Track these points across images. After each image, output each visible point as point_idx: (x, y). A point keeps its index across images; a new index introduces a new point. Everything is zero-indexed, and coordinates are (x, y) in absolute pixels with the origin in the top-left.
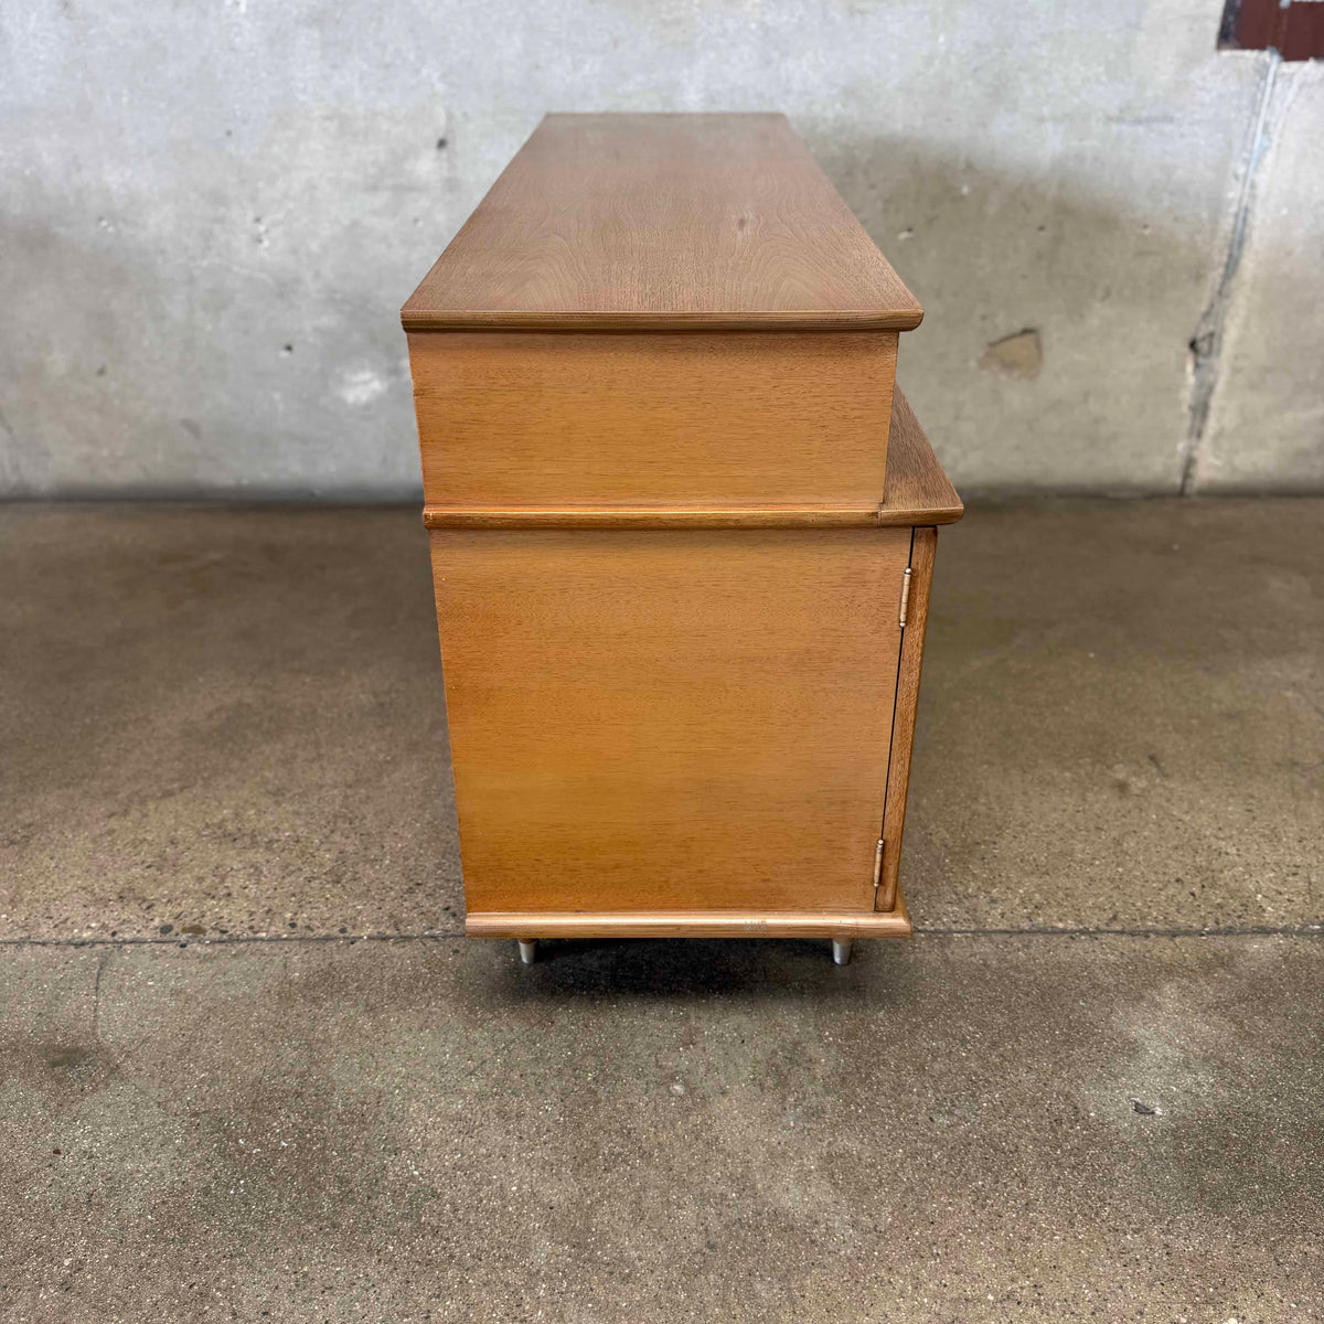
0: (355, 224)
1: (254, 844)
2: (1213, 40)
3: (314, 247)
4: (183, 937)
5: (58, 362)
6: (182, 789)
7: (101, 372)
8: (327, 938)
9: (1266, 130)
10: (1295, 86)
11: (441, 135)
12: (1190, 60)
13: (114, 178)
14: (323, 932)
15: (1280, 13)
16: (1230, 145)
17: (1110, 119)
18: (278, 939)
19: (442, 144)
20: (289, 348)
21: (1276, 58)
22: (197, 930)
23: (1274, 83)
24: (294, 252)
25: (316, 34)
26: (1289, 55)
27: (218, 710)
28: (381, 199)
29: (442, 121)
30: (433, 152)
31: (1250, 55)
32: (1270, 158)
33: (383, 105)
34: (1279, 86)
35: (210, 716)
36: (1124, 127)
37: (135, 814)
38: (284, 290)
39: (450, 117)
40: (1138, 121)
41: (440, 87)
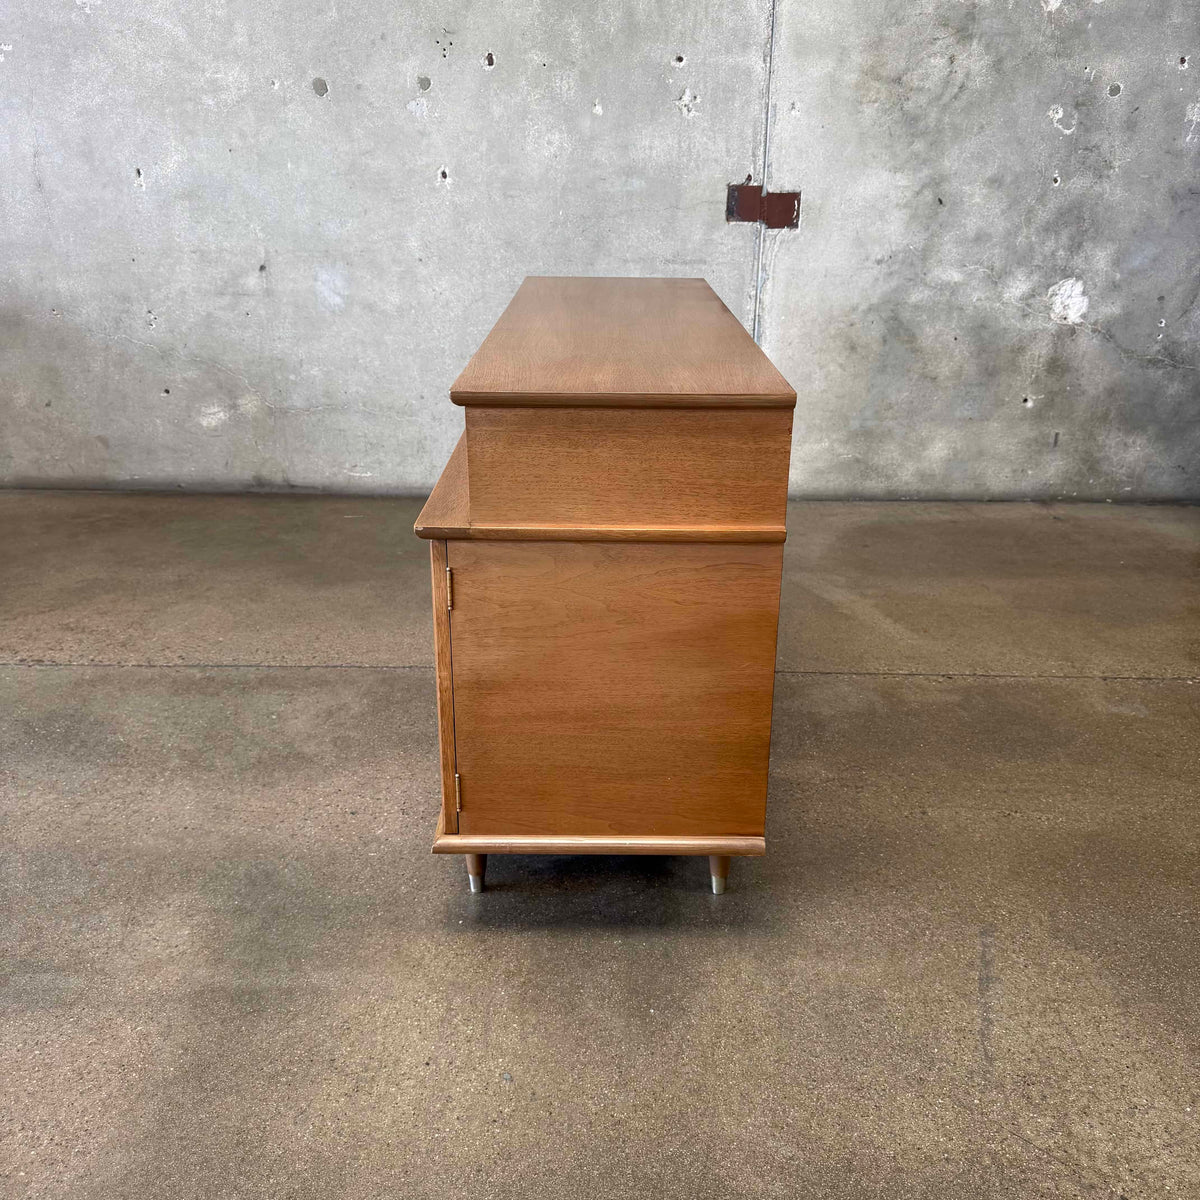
0: (209, 315)
1: (83, 631)
2: (724, 216)
3: (184, 328)
4: (31, 664)
5: (21, 398)
6: (49, 611)
7: (48, 405)
8: (110, 665)
9: (764, 269)
10: (778, 243)
11: (262, 263)
12: (712, 226)
13: (62, 285)
14: (108, 663)
15: (761, 198)
16: (743, 277)
17: (668, 261)
18: (82, 665)
19: (262, 268)
20: (167, 391)
21: (763, 226)
22: (40, 662)
23: (764, 240)
24: (172, 332)
25: (187, 204)
26: (771, 225)
27: (82, 581)
28: (226, 300)
29: (263, 255)
30: (257, 273)
31: (748, 226)
32: (769, 284)
33: (226, 244)
34: (768, 242)
35: (77, 583)
36: (676, 266)
37: (20, 619)
38: (166, 355)
39: (267, 252)
40: (685, 263)
41: (260, 235)
